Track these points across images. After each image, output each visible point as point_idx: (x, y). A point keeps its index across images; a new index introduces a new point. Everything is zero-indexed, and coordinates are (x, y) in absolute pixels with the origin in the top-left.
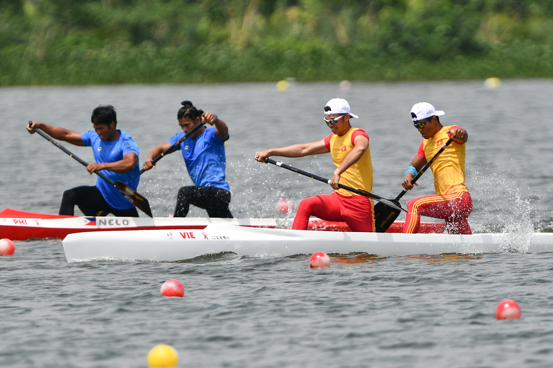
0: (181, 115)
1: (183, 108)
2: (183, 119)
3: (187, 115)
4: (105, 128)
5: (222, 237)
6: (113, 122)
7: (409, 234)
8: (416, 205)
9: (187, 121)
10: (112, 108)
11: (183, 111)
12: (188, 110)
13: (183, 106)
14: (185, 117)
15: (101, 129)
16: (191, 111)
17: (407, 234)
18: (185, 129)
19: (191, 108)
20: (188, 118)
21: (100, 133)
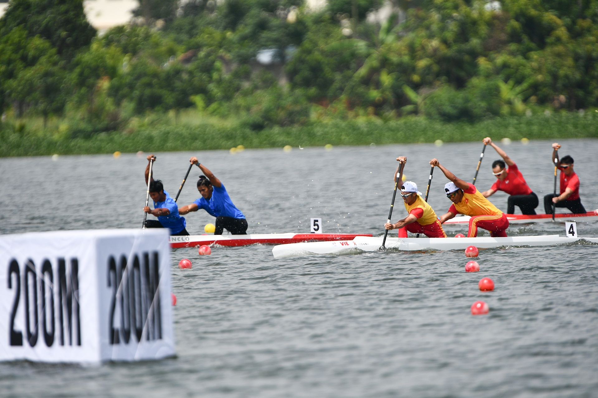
0: (199, 184)
1: (200, 180)
2: (201, 186)
3: (204, 183)
4: (157, 195)
5: (365, 244)
6: (162, 191)
7: (471, 238)
8: (475, 221)
9: (204, 187)
10: (160, 181)
11: (201, 181)
12: (204, 180)
13: (200, 178)
14: (202, 185)
15: (154, 195)
16: (205, 181)
17: (470, 238)
18: (202, 192)
19: (206, 180)
20: (204, 185)
21: (153, 198)
